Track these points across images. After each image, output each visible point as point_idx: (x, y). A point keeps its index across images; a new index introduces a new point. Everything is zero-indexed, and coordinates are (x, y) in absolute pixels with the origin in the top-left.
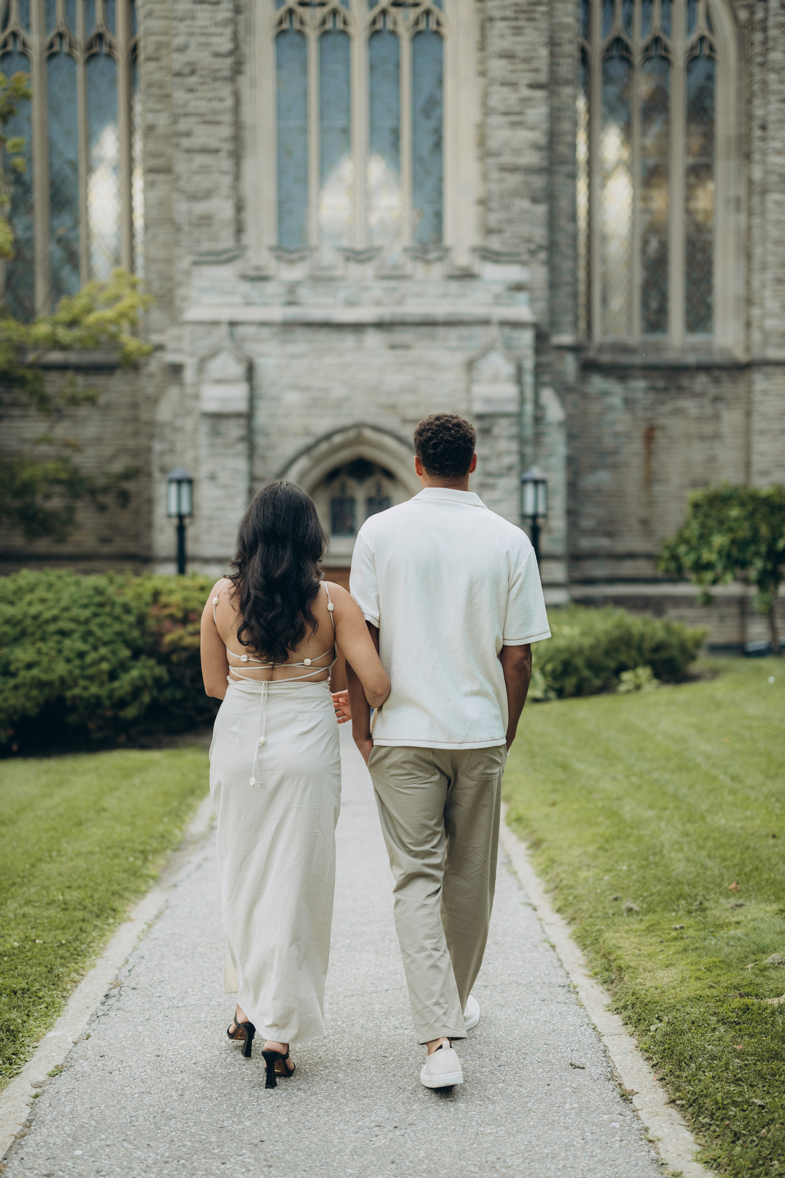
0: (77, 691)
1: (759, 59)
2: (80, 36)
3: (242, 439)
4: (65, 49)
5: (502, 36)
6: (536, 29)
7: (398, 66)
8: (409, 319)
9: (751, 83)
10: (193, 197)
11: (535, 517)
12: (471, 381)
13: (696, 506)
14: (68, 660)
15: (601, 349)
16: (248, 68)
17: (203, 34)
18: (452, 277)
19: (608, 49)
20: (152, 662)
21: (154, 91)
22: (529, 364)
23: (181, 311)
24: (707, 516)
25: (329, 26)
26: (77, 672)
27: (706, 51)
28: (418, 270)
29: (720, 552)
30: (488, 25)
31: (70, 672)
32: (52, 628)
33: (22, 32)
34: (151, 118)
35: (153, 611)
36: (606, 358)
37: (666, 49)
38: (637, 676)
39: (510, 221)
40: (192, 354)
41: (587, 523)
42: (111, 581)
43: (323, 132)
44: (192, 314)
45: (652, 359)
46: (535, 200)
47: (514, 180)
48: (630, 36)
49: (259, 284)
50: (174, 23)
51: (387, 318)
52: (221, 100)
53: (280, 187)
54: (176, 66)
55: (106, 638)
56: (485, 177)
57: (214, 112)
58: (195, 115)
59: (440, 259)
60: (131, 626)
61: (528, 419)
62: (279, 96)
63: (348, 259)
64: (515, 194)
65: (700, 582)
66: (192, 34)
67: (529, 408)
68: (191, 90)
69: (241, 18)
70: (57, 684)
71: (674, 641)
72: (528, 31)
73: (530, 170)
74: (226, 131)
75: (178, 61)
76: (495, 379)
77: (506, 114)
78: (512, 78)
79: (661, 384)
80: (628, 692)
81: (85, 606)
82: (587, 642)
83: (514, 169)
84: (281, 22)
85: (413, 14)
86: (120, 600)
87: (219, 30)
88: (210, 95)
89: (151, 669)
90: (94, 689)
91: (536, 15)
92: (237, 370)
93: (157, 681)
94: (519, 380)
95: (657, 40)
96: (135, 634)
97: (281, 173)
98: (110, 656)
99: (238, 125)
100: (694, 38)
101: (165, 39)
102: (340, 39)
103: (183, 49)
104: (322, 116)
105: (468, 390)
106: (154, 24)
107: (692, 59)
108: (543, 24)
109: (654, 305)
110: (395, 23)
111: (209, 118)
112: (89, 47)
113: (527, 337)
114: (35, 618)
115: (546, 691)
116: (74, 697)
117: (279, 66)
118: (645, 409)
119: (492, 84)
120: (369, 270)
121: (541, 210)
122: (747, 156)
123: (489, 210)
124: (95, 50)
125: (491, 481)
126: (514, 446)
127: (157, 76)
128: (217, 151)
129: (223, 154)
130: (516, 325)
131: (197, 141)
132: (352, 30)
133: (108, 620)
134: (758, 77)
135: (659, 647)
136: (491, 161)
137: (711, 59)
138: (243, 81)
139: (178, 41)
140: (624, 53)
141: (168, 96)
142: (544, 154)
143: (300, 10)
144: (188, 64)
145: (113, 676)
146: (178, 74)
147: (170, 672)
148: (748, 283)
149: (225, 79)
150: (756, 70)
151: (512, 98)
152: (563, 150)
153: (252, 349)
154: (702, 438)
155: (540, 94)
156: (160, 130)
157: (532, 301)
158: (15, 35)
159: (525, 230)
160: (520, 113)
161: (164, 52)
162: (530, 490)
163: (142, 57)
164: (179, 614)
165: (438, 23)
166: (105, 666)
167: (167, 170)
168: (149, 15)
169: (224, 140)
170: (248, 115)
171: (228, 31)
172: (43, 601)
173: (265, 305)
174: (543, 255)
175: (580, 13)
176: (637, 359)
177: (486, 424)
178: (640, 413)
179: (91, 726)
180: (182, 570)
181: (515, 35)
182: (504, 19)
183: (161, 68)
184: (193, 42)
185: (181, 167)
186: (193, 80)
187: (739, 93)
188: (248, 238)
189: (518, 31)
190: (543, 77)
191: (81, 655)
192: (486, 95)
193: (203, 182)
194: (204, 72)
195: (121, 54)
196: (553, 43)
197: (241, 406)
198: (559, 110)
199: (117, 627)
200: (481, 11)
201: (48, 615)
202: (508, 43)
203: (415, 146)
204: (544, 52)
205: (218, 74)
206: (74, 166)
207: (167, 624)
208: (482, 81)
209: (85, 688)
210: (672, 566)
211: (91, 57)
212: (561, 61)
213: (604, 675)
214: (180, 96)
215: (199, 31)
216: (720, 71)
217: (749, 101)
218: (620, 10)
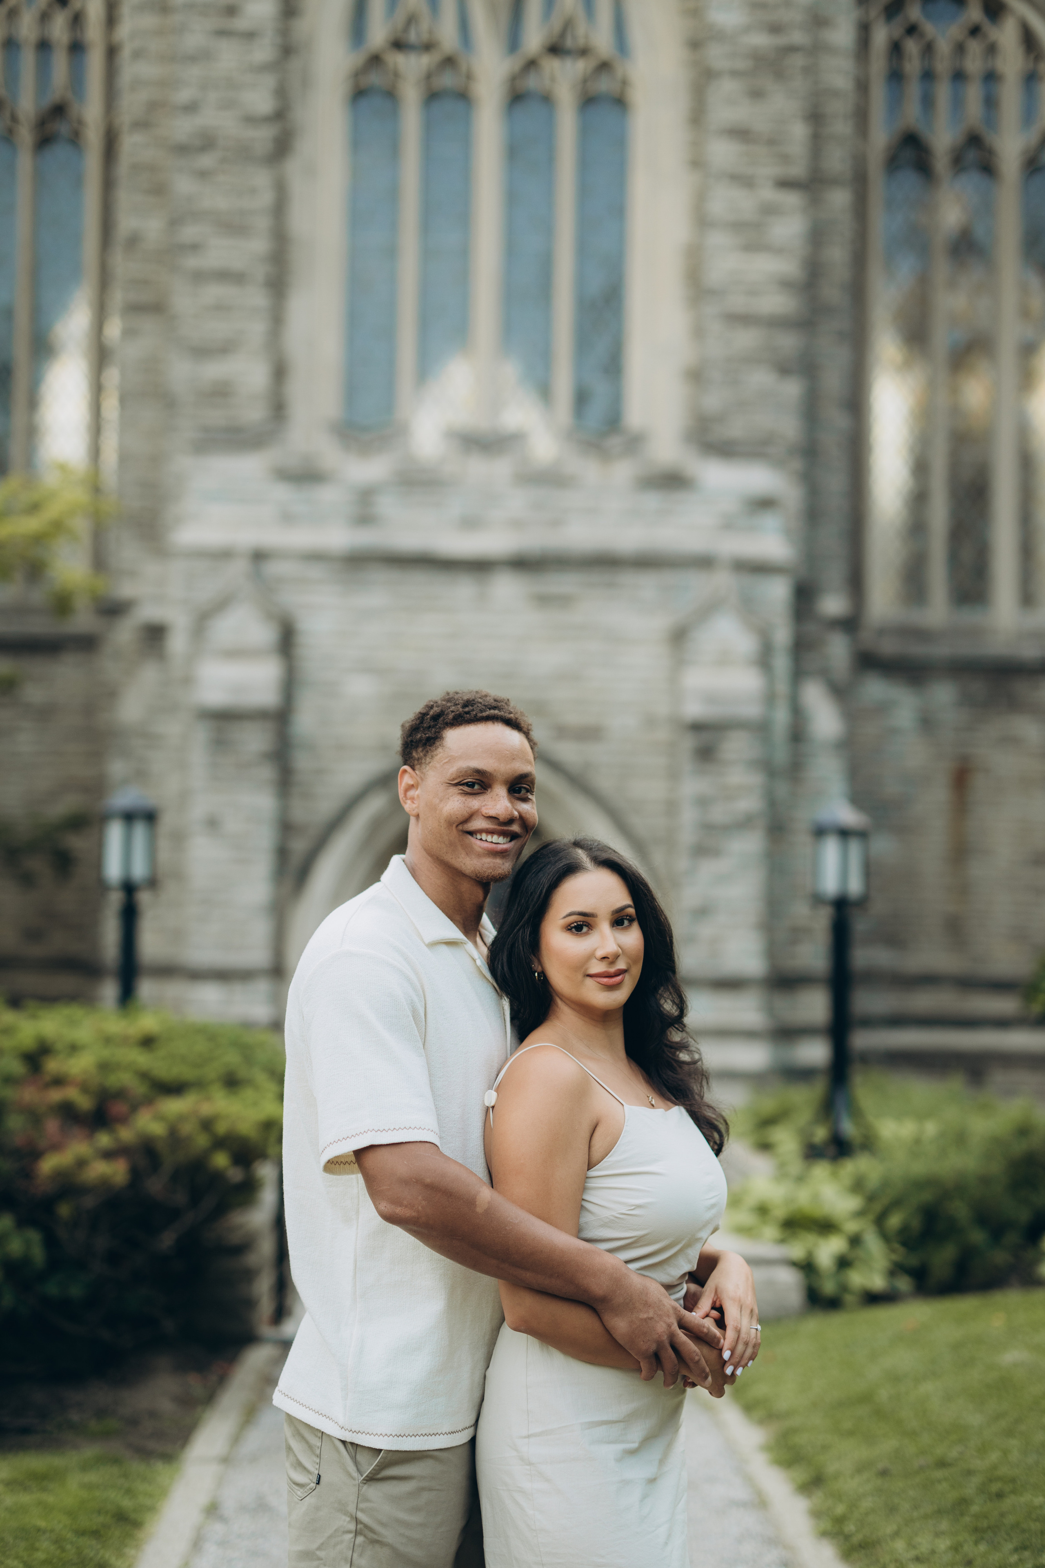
2: (27, 103)
3: (268, 756)
5: (731, 103)
6: (788, 92)
8: (574, 554)
10: (201, 353)
11: (840, 902)
12: (680, 663)
15: (882, 632)
16: (301, 146)
18: (647, 484)
19: (894, 153)
22: (782, 635)
23: (169, 536)
25: (440, 83)
28: (589, 470)
30: (708, 82)
36: (890, 648)
37: (989, 152)
40: (184, 606)
44: (189, 537)
45: (964, 650)
46: (782, 372)
47: (747, 339)
48: (930, 126)
49: (307, 487)
50: (180, 67)
51: (533, 551)
52: (253, 193)
53: (350, 343)
54: (180, 137)
56: (698, 332)
57: (241, 212)
58: (210, 216)
59: (626, 453)
61: (780, 734)
62: (351, 194)
63: (468, 449)
64: (749, 361)
66: (208, 85)
67: (782, 713)
68: (203, 175)
69: (292, 63)
72: (775, 96)
73: (774, 323)
74: (260, 245)
75: (183, 128)
76: (723, 660)
77: (736, 228)
78: (746, 169)
79: (982, 692)
83: (747, 320)
84: (359, 75)
85: (580, 66)
87: (253, 79)
91: (789, 70)
92: (263, 634)
93: (15, 1270)
94: (766, 666)
95: (974, 138)
99: (280, 236)
100: (1035, 135)
101: (163, 92)
102: (456, 104)
103: (191, 108)
105: (676, 681)
106: (148, 69)
107: (1033, 169)
108: (800, 87)
109: (966, 560)
110: (551, 82)
112: (43, 125)
113: (780, 591)
115: (892, 1277)
117: (355, 145)
118: (955, 732)
119: (712, 181)
120: (502, 467)
121: (793, 387)
123: (705, 387)
124: (51, 129)
126: (756, 780)
127: (147, 155)
128: (243, 278)
129: (253, 284)
130: (759, 569)
131: (211, 260)
132: (478, 91)
136: (710, 305)
138: (293, 167)
139: (184, 95)
140: (920, 159)
141: (163, 186)
142: (799, 296)
143: (393, 56)
144: (200, 132)
146: (182, 150)
149: (262, 159)
151: (746, 203)
153: (292, 598)
155: (792, 199)
156: (148, 243)
159: (764, 418)
160: (760, 228)
161: (159, 114)
162: (832, 847)
164: (84, 1103)
165: (623, 83)
167: (157, 308)
168: (137, 55)
169: (256, 260)
170: (298, 221)
171: (269, 81)
173: (316, 522)
174: (797, 463)
176: (941, 650)
177: (707, 742)
178: (945, 739)
180: (126, 997)
181: (751, 101)
182: (735, 74)
183: (154, 141)
184: (210, 97)
185: (182, 303)
186: (206, 161)
189: (757, 94)
190: (798, 170)
192: (702, 197)
193: (219, 328)
194: (228, 146)
195: (93, 137)
196: (816, 118)
197: (270, 698)
198: (828, 224)
200: (695, 60)
202: (739, 112)
204: (799, 131)
205: (250, 152)
207: (52, 1126)
208: (695, 176)
211: (45, 140)
212: (829, 148)
213: (1009, 1240)
214: (184, 185)
218: (914, 89)
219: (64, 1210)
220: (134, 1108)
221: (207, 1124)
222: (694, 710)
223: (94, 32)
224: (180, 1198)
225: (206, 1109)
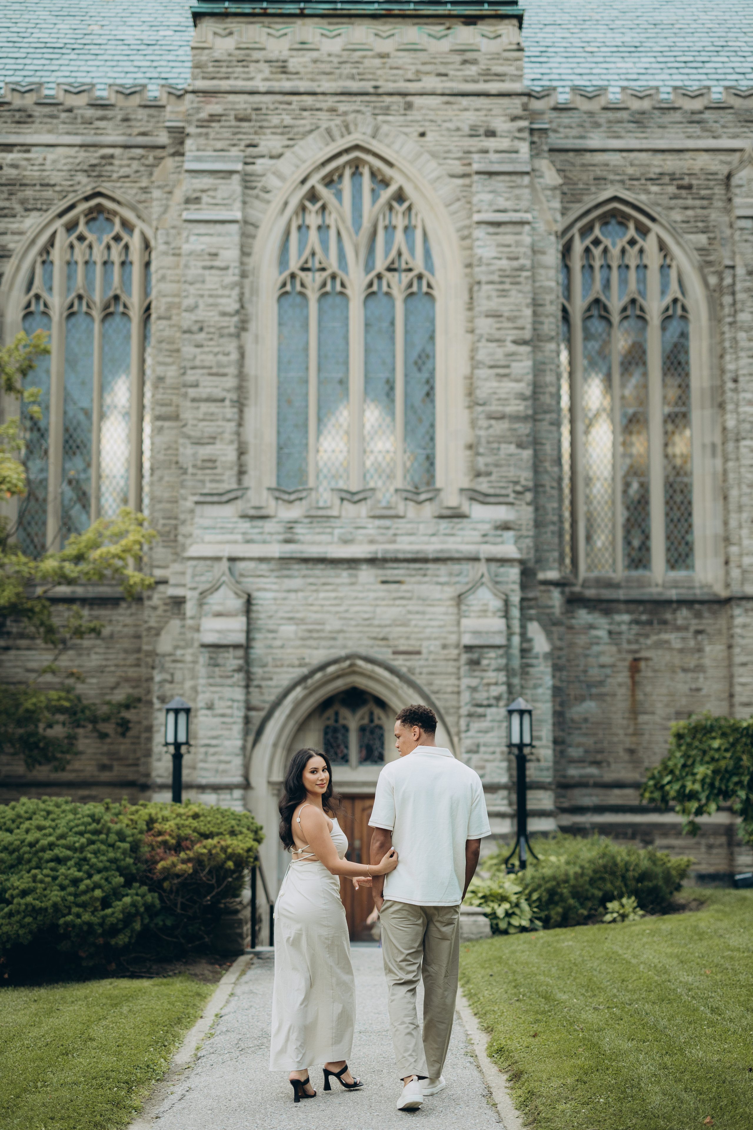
0: (69, 918)
1: (729, 319)
2: (98, 298)
3: (239, 670)
4: (84, 308)
5: (489, 298)
6: (520, 291)
7: (392, 323)
8: (401, 556)
9: (722, 341)
10: (198, 443)
11: (521, 746)
12: (460, 615)
13: (679, 736)
14: (63, 888)
15: (585, 585)
16: (252, 326)
17: (211, 296)
18: (441, 517)
19: (588, 309)
20: (145, 888)
21: (164, 346)
22: (515, 598)
23: (184, 548)
24: (689, 745)
25: (328, 288)
26: (71, 898)
27: (679, 312)
28: (411, 510)
29: (703, 781)
30: (476, 288)
31: (64, 899)
32: (48, 855)
33: (45, 295)
34: (160, 370)
35: (147, 838)
36: (590, 593)
37: (642, 309)
38: (623, 906)
39: (497, 465)
40: (194, 589)
41: (574, 752)
42: (107, 809)
43: (320, 383)
44: (193, 551)
45: (635, 594)
46: (520, 446)
47: (501, 427)
48: (608, 298)
49: (259, 523)
50: (187, 286)
51: (380, 555)
52: (228, 354)
53: (279, 433)
54: (185, 325)
55: (100, 865)
56: (473, 424)
57: (220, 365)
58: (203, 368)
59: (430, 499)
60: (124, 853)
61: (515, 651)
62: (279, 350)
63: (342, 499)
64: (502, 439)
65: (684, 811)
66: (202, 296)
67: (516, 640)
68: (198, 346)
69: (247, 282)
70: (50, 911)
71: (658, 870)
72: (513, 293)
73: (516, 418)
74: (231, 382)
75: (187, 320)
76: (484, 612)
77: (491, 367)
78: (498, 335)
79: (644, 618)
80: (614, 921)
81: (81, 834)
82: (573, 870)
83: (502, 417)
84: (284, 285)
85: (406, 278)
86: (116, 827)
87: (226, 292)
88: (216, 350)
89: (143, 896)
90: (86, 917)
91: (521, 279)
92: (237, 604)
93: (148, 907)
94: (506, 615)
95: (633, 301)
96: (129, 861)
97: (281, 419)
98: (103, 882)
99: (241, 376)
100: (668, 299)
101: (177, 300)
102: (338, 299)
103: (191, 309)
104: (319, 370)
105: (458, 623)
106: (167, 287)
107: (667, 319)
108: (528, 288)
109: (636, 543)
110: (389, 286)
111: (214, 370)
112: (107, 307)
113: (514, 573)
114: (31, 845)
115: (531, 921)
116: (67, 924)
117: (281, 324)
118: (629, 642)
119: (479, 341)
120: (363, 509)
121: (527, 454)
122: (721, 406)
123: (478, 454)
124: (111, 309)
125: (480, 710)
126: (502, 677)
127: (166, 333)
128: (223, 400)
129: (227, 403)
130: (503, 561)
131: (203, 392)
132: (348, 292)
133: (103, 847)
134: (727, 336)
135: (644, 877)
136: (480, 409)
137: (684, 318)
138: (248, 338)
139: (189, 302)
140: (603, 313)
141: (178, 351)
142: (529, 403)
143: (302, 274)
144: (196, 322)
145: (106, 903)
146: (189, 331)
147: (161, 898)
148: (726, 523)
149: (230, 335)
150: (726, 328)
151: (499, 353)
152: (547, 399)
153: (250, 583)
154: (685, 670)
155: (524, 350)
156: (168, 381)
157: (518, 539)
158: (37, 297)
159: (512, 473)
160: (508, 367)
161: (174, 311)
162: (516, 719)
163: (154, 317)
164: (172, 841)
165: (429, 286)
166: (98, 893)
167: (176, 418)
168: (163, 278)
169: (228, 391)
170: (251, 368)
171: (235, 292)
172: (40, 828)
173: (264, 542)
174: (529, 496)
175: (561, 277)
176: (620, 594)
177: (475, 656)
178: (625, 646)
179: (82, 954)
180: (177, 798)
181: (499, 296)
182: (491, 282)
183: (170, 326)
184: (201, 302)
185: (188, 415)
186: (201, 337)
187: (711, 350)
188: (249, 480)
189: (503, 293)
190: (527, 334)
191: (76, 882)
192: (474, 350)
193: (208, 428)
194: (212, 330)
195: (135, 313)
196: (536, 304)
197: (240, 638)
198: (544, 363)
199: (111, 855)
200: (471, 275)
201: (44, 842)
202: (495, 304)
203: (407, 395)
204: (528, 312)
205: (226, 331)
206: (87, 414)
207: (160, 851)
208: (469, 336)
209: (78, 916)
210: (657, 795)
211: (108, 316)
212: (543, 319)
213: (589, 904)
214: (188, 350)
215: (206, 293)
216: (692, 329)
217: (722, 357)
218: (598, 275)
219: (166, 885)
220: (193, 843)
221: (224, 849)
222: (467, 640)
223: (136, 255)
224: (214, 881)
225: (223, 843)
